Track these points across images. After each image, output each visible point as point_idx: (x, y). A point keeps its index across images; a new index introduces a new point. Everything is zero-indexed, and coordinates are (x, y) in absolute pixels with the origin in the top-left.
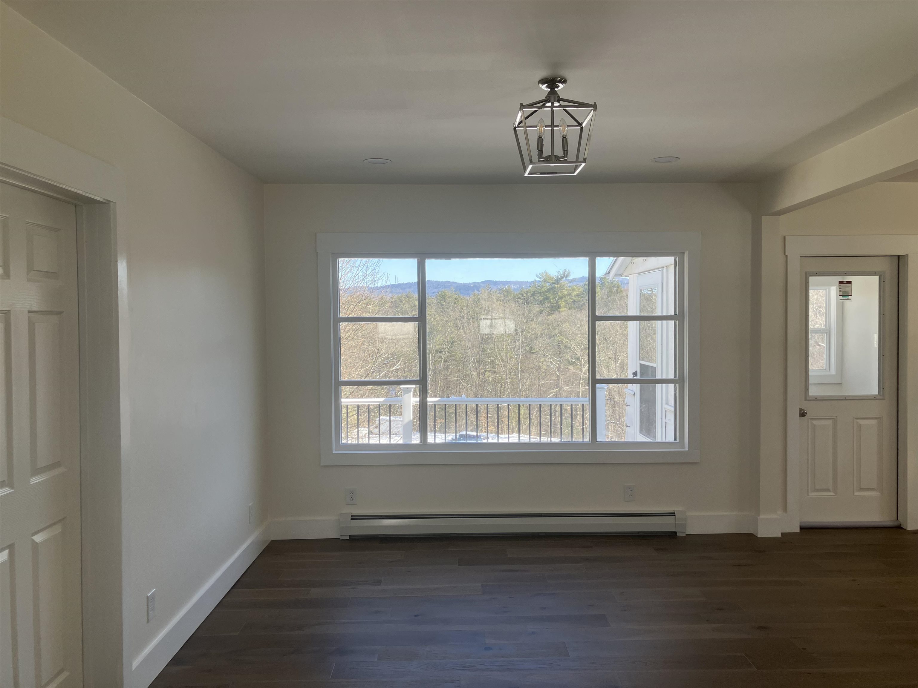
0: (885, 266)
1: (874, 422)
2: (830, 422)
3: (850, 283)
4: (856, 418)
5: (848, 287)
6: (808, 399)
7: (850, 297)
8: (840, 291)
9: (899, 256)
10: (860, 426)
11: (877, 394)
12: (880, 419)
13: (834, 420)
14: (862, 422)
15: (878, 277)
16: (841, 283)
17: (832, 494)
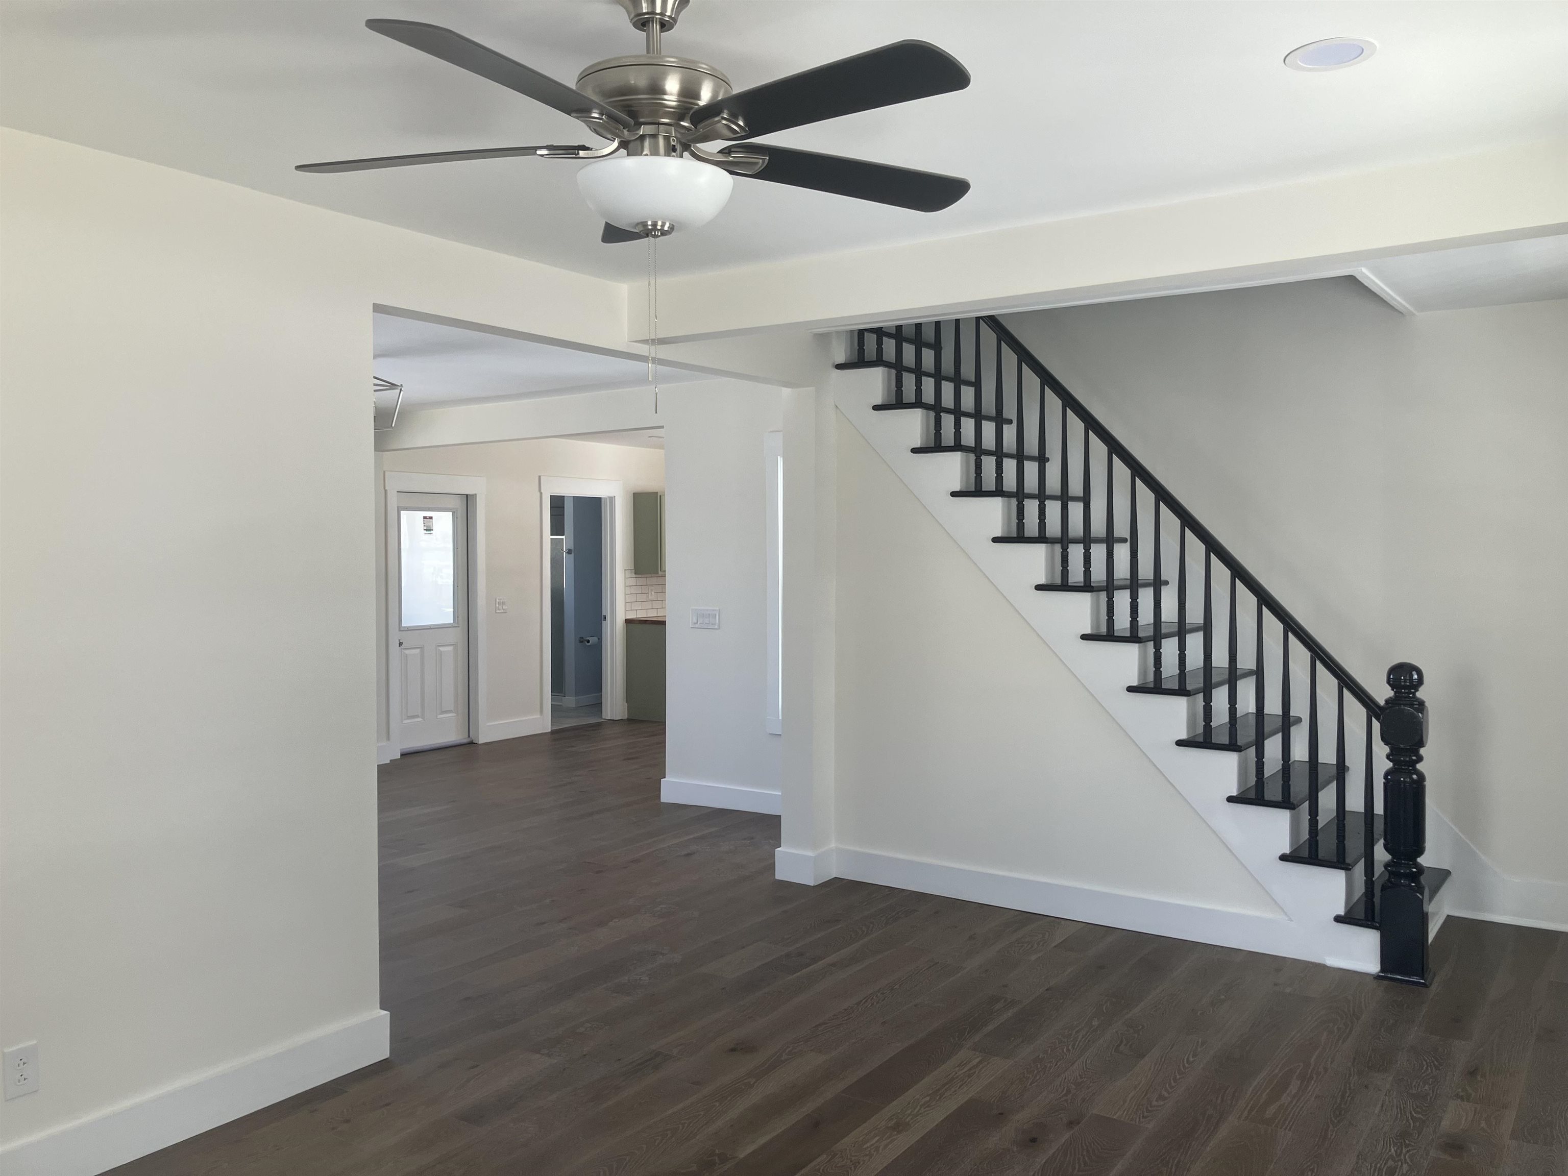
0: (458, 504)
1: (451, 648)
2: (418, 651)
3: (431, 518)
4: (438, 646)
5: (430, 522)
6: (402, 629)
7: (432, 532)
8: (424, 526)
9: (467, 495)
10: (441, 653)
11: (452, 622)
12: (455, 645)
13: (422, 648)
14: (442, 649)
15: (451, 513)
16: (425, 518)
17: (421, 719)
